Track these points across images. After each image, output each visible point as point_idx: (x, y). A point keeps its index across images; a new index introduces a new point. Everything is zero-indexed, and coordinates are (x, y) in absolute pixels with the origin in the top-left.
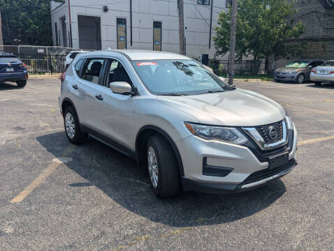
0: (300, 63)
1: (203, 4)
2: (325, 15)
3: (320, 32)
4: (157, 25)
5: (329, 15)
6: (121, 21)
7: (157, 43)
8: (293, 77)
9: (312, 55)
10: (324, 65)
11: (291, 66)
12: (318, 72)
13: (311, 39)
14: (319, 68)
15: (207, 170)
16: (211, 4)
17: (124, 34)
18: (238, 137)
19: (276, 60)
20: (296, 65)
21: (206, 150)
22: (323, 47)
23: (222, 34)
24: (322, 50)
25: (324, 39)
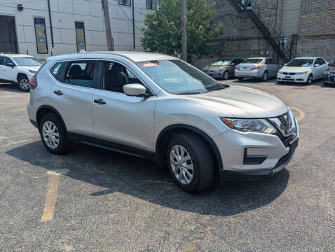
0: (223, 61)
1: (124, 4)
2: (237, 17)
3: (235, 33)
4: (80, 25)
5: (241, 17)
6: (39, 21)
7: (81, 44)
8: (220, 74)
9: (229, 54)
10: (245, 62)
11: (216, 64)
12: (242, 69)
13: (227, 40)
14: (241, 65)
15: (248, 160)
16: (132, 5)
17: (43, 35)
18: (267, 127)
19: (199, 59)
20: (220, 63)
21: (246, 142)
22: (238, 46)
23: (150, 34)
24: (238, 49)
25: (239, 39)
